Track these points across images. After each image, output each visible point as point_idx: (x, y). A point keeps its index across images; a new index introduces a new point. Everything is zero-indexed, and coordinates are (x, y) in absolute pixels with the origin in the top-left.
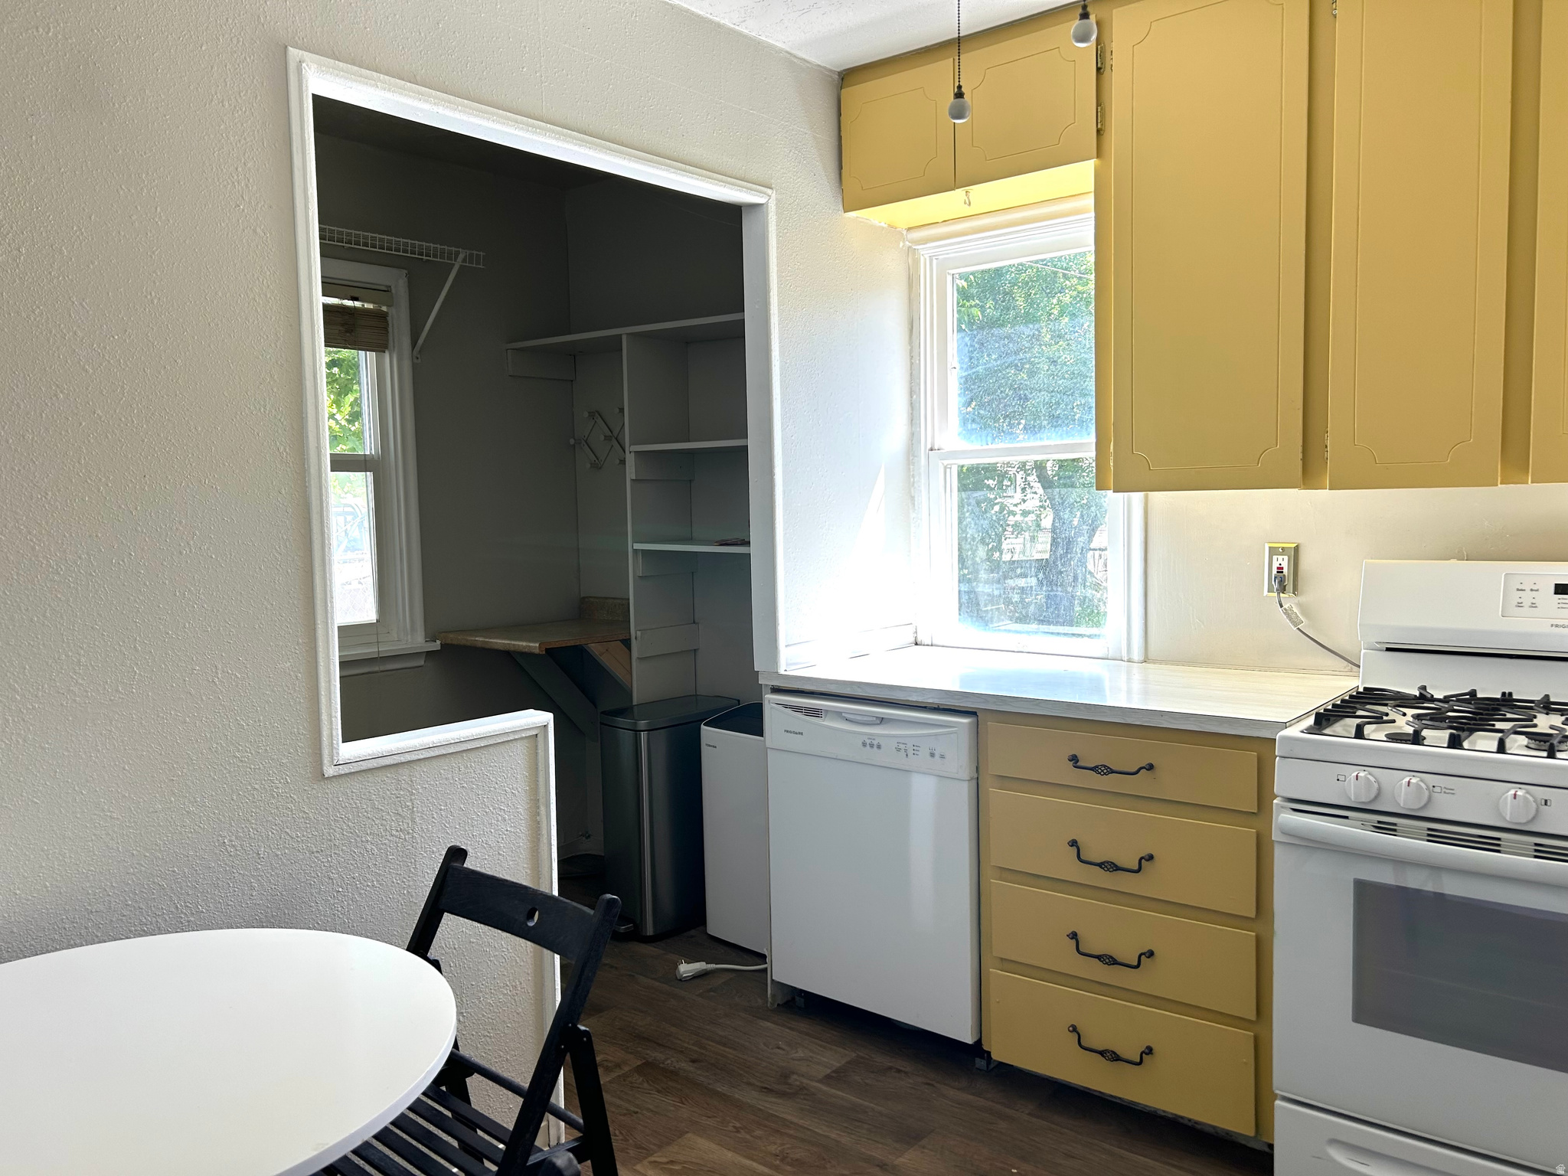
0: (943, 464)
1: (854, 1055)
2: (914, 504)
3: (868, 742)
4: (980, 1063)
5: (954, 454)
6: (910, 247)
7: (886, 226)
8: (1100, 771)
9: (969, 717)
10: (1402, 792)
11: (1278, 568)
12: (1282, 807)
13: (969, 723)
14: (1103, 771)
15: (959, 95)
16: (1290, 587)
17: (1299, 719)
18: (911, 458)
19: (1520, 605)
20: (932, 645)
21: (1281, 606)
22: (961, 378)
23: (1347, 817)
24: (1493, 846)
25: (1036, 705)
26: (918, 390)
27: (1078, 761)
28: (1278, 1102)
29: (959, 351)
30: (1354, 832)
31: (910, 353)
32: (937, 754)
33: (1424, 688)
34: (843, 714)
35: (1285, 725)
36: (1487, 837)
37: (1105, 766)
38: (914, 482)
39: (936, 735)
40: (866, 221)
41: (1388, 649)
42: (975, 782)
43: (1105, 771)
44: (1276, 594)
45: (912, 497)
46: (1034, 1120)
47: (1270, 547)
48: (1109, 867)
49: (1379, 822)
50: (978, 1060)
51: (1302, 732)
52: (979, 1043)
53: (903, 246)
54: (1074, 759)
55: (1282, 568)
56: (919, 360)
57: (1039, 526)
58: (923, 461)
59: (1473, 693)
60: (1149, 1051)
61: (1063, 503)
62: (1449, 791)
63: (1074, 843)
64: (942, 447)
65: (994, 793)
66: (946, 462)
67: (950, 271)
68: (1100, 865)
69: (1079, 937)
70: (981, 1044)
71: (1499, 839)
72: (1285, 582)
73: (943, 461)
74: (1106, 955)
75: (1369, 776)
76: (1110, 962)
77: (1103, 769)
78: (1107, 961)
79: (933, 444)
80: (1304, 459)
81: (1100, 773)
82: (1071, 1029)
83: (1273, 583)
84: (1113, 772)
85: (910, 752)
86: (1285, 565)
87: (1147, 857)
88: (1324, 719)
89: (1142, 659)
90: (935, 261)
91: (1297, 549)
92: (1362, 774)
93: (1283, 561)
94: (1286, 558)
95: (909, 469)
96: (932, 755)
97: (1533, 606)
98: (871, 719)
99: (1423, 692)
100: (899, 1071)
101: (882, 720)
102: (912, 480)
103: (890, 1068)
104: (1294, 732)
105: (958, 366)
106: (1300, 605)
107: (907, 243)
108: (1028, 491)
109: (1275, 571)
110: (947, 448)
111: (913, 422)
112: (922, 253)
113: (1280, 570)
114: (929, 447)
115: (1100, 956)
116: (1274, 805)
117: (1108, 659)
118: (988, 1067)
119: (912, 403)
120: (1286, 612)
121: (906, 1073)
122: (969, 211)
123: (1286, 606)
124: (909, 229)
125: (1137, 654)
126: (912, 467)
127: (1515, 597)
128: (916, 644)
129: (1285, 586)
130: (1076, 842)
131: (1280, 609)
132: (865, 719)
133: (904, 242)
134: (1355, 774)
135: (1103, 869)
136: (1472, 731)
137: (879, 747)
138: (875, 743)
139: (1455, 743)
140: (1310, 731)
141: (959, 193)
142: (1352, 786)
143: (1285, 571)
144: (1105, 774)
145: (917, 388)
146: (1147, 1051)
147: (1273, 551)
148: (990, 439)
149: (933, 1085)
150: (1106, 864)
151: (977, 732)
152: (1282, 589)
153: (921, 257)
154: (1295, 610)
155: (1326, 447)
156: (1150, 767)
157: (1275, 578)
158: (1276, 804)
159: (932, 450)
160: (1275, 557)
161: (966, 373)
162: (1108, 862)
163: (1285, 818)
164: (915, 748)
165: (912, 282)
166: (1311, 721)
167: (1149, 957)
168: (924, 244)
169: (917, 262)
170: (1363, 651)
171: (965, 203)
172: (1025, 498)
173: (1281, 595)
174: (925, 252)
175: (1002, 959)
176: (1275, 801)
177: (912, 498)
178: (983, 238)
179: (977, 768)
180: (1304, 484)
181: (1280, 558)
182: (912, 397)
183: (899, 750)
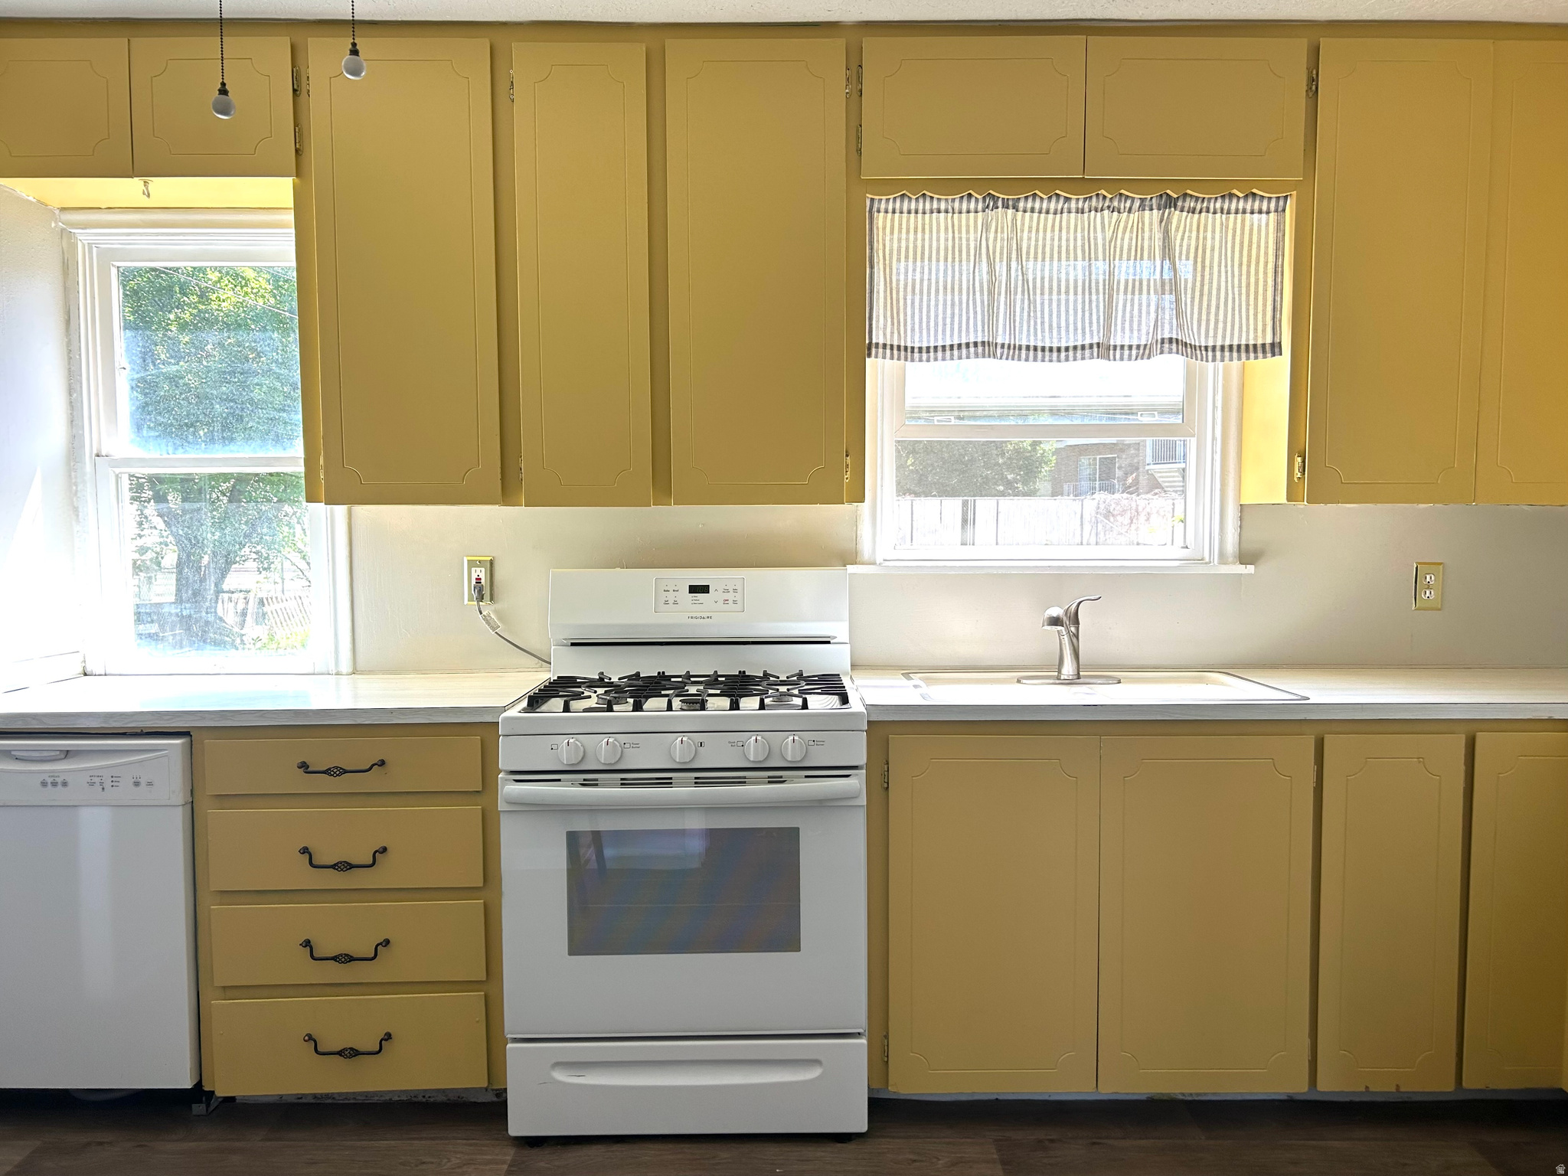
0: (114, 472)
1: (38, 1143)
2: (78, 516)
3: (49, 780)
4: (198, 1109)
5: (127, 462)
6: (63, 230)
7: (34, 200)
8: (332, 773)
9: (180, 738)
10: (602, 751)
11: (476, 579)
12: (506, 780)
13: (183, 744)
14: (335, 773)
15: (223, 91)
16: (487, 596)
17: (513, 704)
18: (72, 464)
19: (666, 602)
20: (105, 675)
21: (481, 613)
22: (132, 380)
23: (559, 780)
24: (667, 783)
25: (261, 716)
26: (79, 389)
27: (308, 767)
28: (509, 1046)
29: (127, 350)
30: (568, 790)
31: (68, 347)
32: (143, 782)
33: (602, 673)
34: (13, 753)
35: (504, 709)
36: (662, 777)
37: (337, 767)
38: (77, 491)
39: (142, 761)
40: (10, 191)
41: (573, 644)
42: (189, 806)
43: (338, 773)
44: (476, 603)
45: (74, 507)
46: (268, 1143)
47: (468, 560)
48: (342, 867)
49: (585, 780)
50: (194, 1106)
51: (520, 712)
52: (199, 1085)
53: (56, 227)
54: (304, 766)
55: (480, 579)
56: (80, 355)
57: (159, 564)
58: (89, 468)
59: (638, 674)
60: (388, 1037)
61: (260, 518)
62: (636, 746)
63: (305, 851)
64: (111, 453)
65: (213, 815)
66: (117, 471)
67: (114, 263)
68: (333, 867)
69: (312, 943)
70: (202, 1086)
71: (671, 778)
72: (483, 592)
73: (114, 469)
74: (341, 955)
75: (577, 742)
76: (346, 960)
77: (335, 771)
78: (343, 960)
79: (99, 450)
80: (503, 479)
81: (333, 775)
82: (307, 1038)
83: (473, 592)
84: (346, 772)
85: (108, 784)
86: (482, 576)
87: (381, 850)
88: (536, 701)
89: (351, 670)
90: (95, 249)
91: (492, 562)
92: (571, 741)
93: (481, 573)
94: (483, 569)
95: (70, 476)
96: (137, 784)
97: (675, 603)
98: (53, 754)
99: (601, 676)
100: (101, 1144)
101: (67, 754)
102: (74, 488)
103: (89, 1144)
104: (513, 712)
105: (128, 366)
106: (496, 612)
107: (60, 224)
108: (146, 526)
109: (474, 582)
110: (118, 453)
111: (74, 423)
112: (79, 238)
113: (478, 580)
114: (95, 452)
115: (336, 956)
116: (499, 780)
117: (314, 674)
118: (207, 1110)
119: (71, 402)
120: (485, 618)
121: (108, 1143)
122: (145, 202)
123: (484, 613)
124: (63, 209)
125: (346, 666)
126: (73, 474)
127: (663, 596)
128: (85, 674)
129: (483, 595)
130: (307, 849)
131: (480, 616)
132: (45, 754)
133: (56, 222)
134: (567, 741)
135: (337, 869)
136: (647, 698)
137: (65, 784)
138: (59, 780)
139: (638, 707)
140: (525, 711)
141: (136, 183)
142: (564, 752)
143: (483, 581)
144: (337, 775)
145: (79, 386)
146: (386, 1037)
147: (472, 564)
148: (171, 449)
149: (145, 1146)
150: (339, 865)
151: (191, 751)
152: (481, 598)
153: (79, 242)
154: (493, 617)
155: (521, 469)
156: (382, 763)
157: (475, 588)
158: (501, 778)
159: (98, 456)
160: (473, 569)
161: (139, 376)
162: (341, 862)
163: (510, 789)
164: (114, 779)
165: (67, 268)
166: (524, 704)
167: (385, 946)
168: (82, 229)
169: (73, 247)
170: (553, 647)
171: (144, 194)
172: (142, 533)
173: (481, 603)
174: (83, 237)
175: (224, 988)
176: (500, 776)
177: (76, 510)
178: (157, 234)
179: (192, 791)
180: (503, 501)
181: (478, 569)
182: (71, 395)
183: (92, 784)
